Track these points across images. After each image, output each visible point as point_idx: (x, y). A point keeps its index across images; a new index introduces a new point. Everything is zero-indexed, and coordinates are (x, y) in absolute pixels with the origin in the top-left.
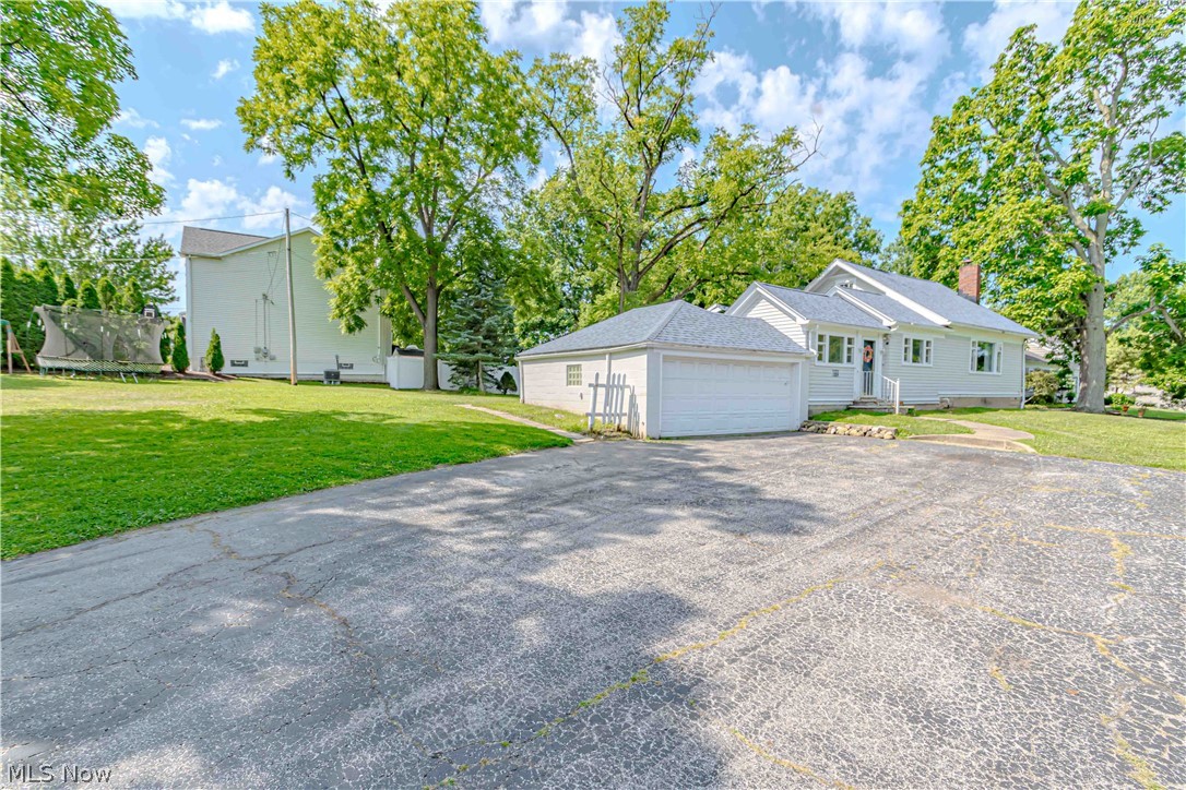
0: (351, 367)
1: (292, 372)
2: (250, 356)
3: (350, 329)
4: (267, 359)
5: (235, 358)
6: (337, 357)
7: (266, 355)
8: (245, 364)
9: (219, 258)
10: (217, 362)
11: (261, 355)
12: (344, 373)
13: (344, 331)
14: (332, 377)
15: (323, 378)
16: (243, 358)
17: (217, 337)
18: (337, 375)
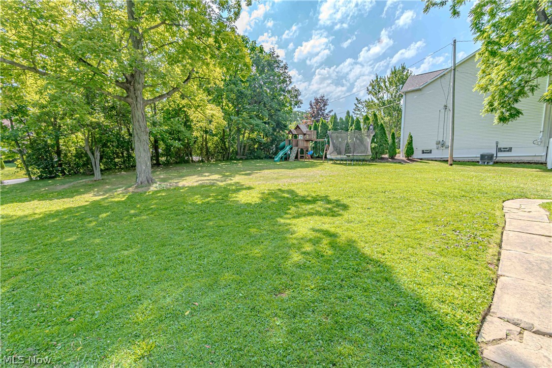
0: (510, 150)
1: (449, 156)
2: (432, 146)
3: (503, 119)
4: (444, 148)
5: (425, 149)
6: (497, 143)
7: (443, 145)
8: (430, 152)
9: (419, 90)
10: (410, 152)
11: (440, 146)
12: (502, 156)
13: (496, 121)
14: (487, 159)
15: (478, 159)
16: (429, 148)
17: (411, 137)
18: (490, 157)
